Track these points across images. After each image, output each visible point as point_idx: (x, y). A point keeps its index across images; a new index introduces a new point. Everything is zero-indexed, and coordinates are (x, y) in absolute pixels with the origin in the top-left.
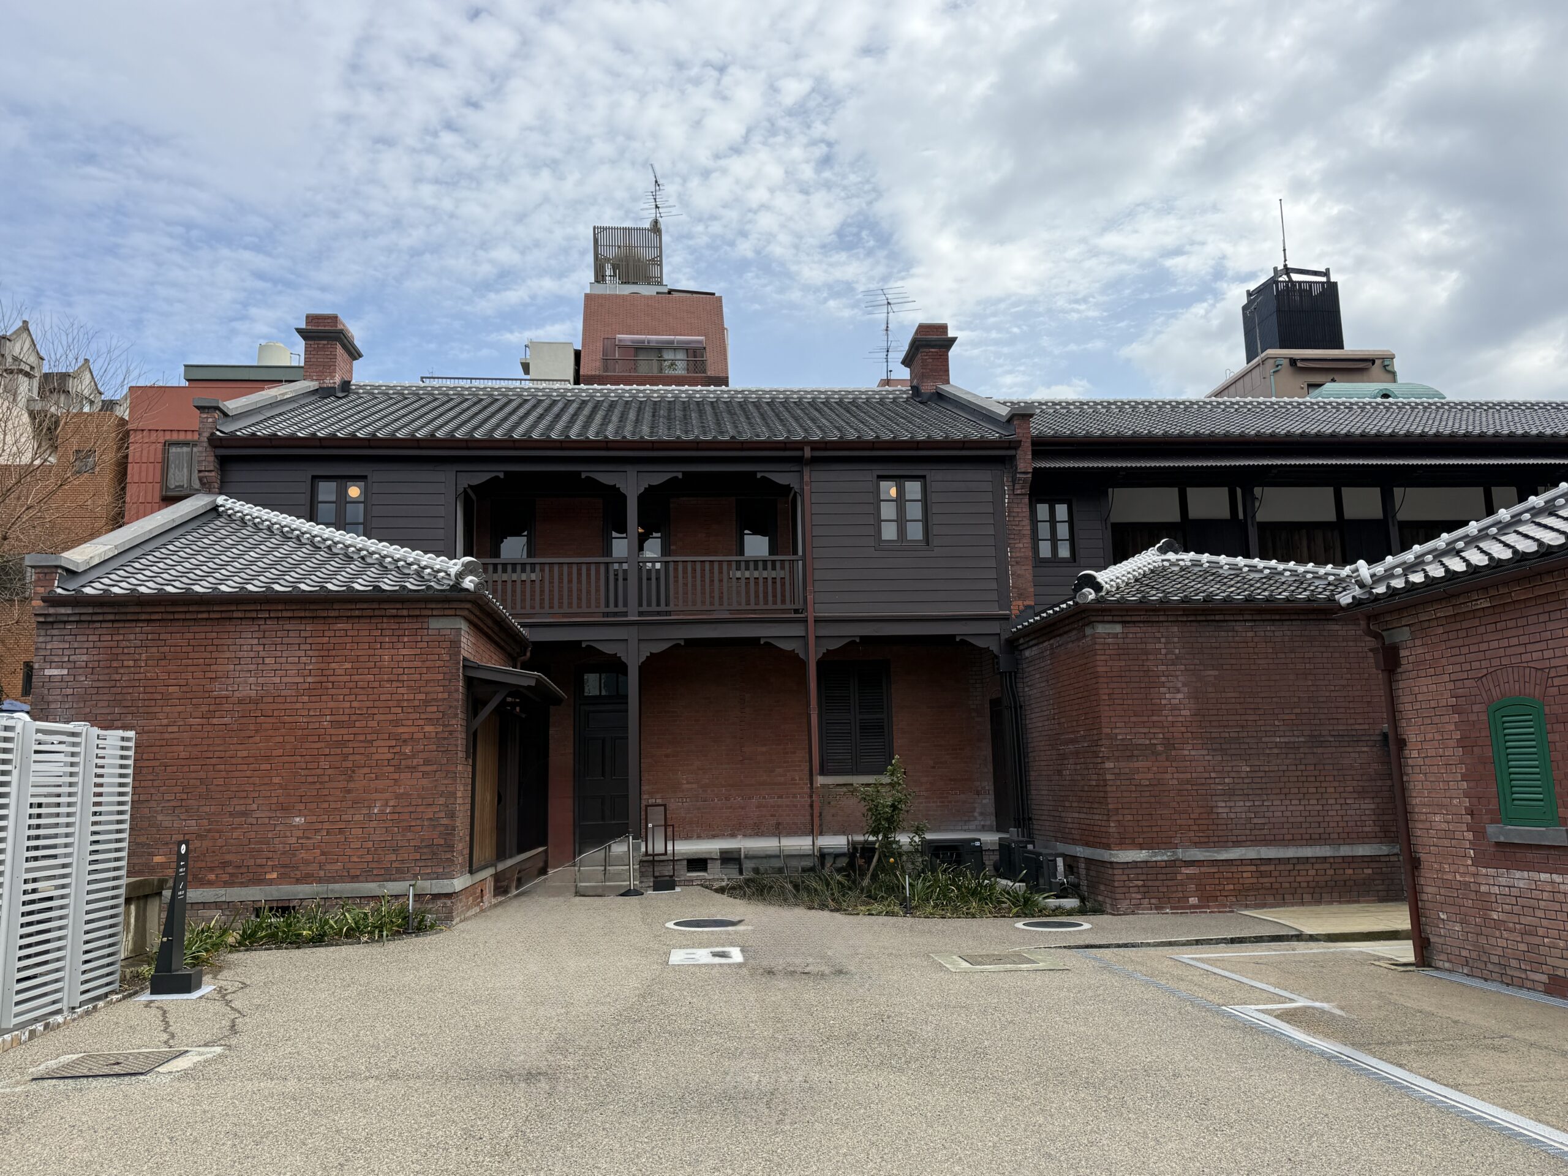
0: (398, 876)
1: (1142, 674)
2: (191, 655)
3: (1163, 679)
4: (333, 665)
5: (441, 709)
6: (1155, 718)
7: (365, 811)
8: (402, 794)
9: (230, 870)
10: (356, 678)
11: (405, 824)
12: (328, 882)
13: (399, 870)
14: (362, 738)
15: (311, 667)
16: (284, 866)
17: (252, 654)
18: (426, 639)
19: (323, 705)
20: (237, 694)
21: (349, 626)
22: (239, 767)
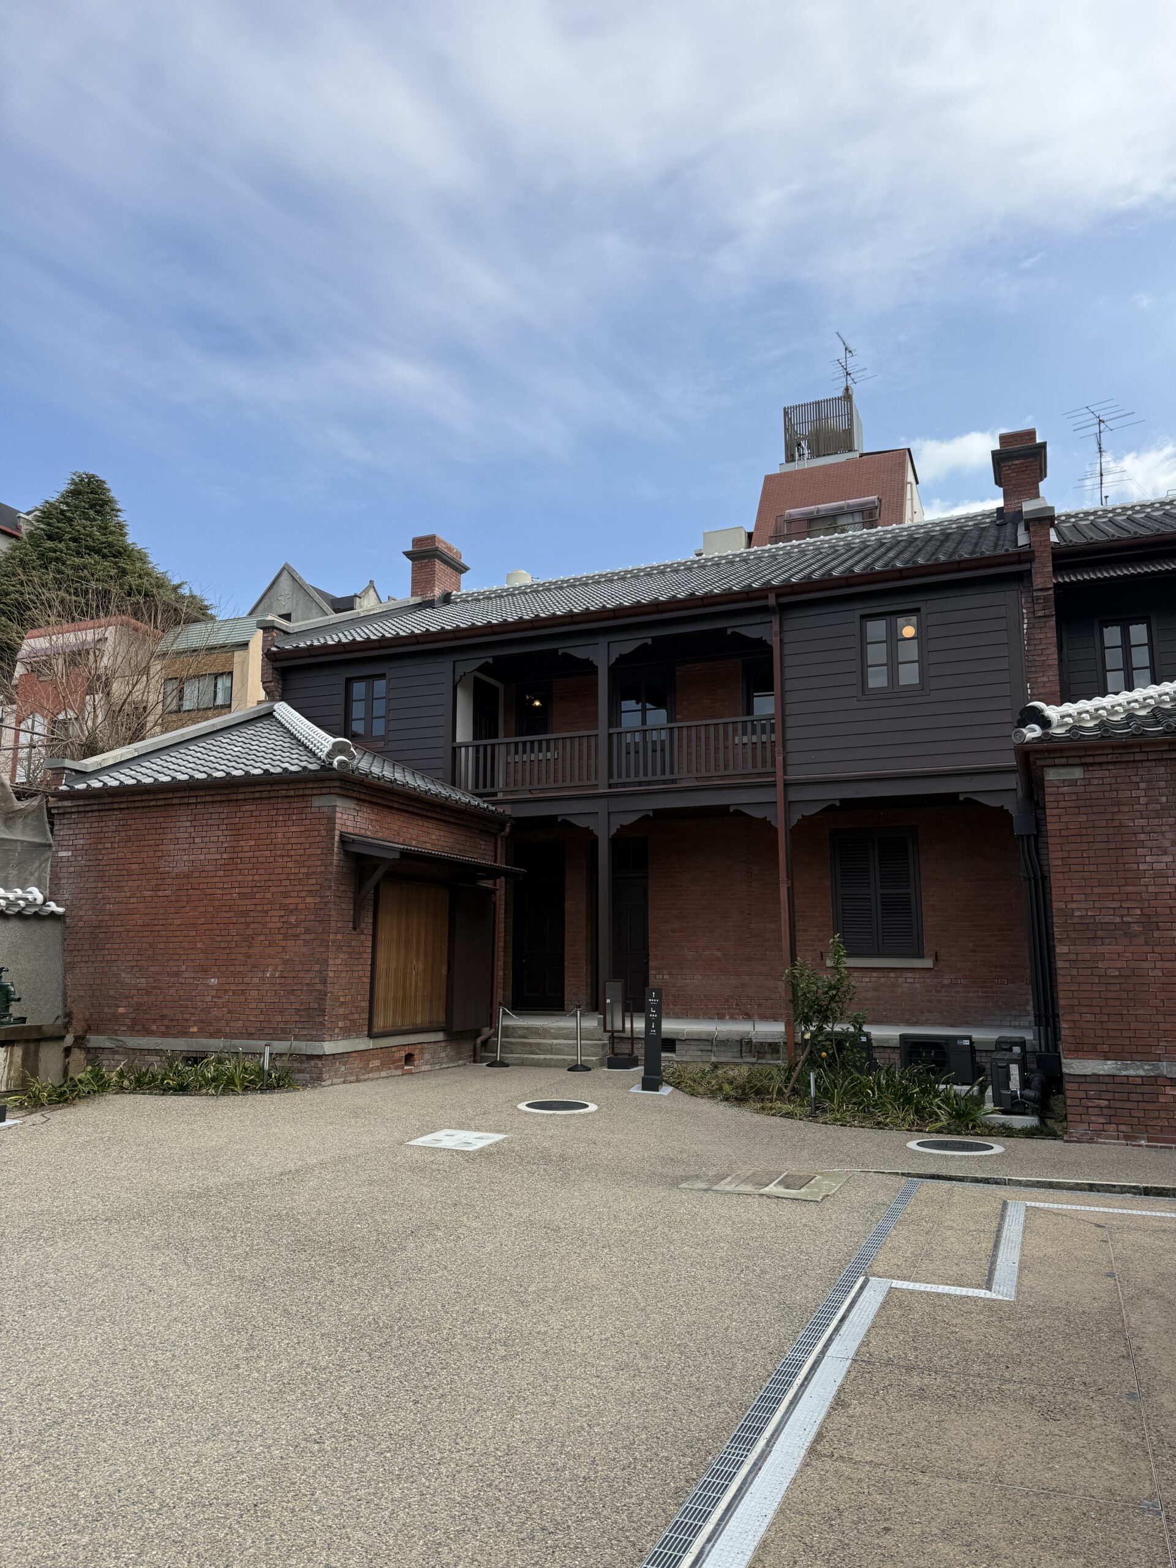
0: (283, 1036)
1: (1111, 831)
2: (147, 837)
3: (1142, 837)
4: (242, 843)
5: (319, 881)
6: (1129, 889)
7: (260, 975)
8: (288, 960)
9: (166, 1022)
10: (257, 854)
11: (289, 988)
12: (232, 1038)
13: (284, 1031)
14: (259, 908)
15: (226, 845)
16: (202, 1022)
17: (186, 835)
18: (309, 816)
19: (234, 879)
20: (175, 870)
21: (253, 807)
22: (176, 933)
